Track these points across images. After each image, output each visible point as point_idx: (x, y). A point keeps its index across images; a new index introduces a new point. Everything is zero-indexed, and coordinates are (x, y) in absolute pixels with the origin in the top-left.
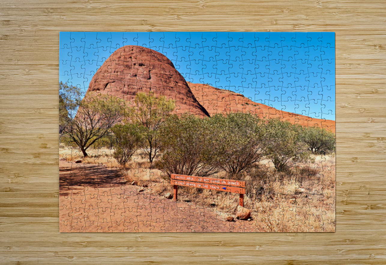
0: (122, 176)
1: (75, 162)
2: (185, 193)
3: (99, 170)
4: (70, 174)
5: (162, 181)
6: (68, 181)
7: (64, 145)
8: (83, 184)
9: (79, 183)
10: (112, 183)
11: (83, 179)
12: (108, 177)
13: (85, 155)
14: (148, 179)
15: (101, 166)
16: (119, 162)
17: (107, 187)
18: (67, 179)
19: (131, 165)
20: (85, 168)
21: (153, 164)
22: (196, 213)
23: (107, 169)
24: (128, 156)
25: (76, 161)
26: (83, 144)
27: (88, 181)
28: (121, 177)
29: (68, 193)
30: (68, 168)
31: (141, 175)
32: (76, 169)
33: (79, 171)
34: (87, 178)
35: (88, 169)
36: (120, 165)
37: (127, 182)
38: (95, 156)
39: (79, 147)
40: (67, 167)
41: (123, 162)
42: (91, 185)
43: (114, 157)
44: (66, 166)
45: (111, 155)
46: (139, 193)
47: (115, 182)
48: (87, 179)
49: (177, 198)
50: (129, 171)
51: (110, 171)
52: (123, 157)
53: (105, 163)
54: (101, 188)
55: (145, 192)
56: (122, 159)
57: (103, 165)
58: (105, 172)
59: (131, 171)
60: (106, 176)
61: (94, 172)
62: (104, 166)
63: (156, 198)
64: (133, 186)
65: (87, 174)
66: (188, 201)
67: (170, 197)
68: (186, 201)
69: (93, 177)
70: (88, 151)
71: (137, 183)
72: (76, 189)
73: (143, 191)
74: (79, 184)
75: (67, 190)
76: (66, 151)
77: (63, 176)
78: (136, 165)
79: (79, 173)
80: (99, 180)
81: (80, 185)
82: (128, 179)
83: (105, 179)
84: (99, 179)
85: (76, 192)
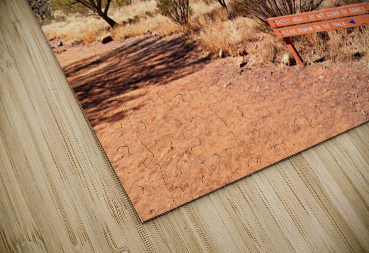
0: (196, 46)
1: (101, 43)
2: (308, 48)
3: (153, 46)
4: (105, 70)
5: (262, 36)
6: (107, 85)
7: (63, 15)
8: (140, 84)
9: (130, 83)
10: (189, 65)
11: (134, 72)
12: (173, 55)
13: (112, 23)
14: (239, 38)
15: (151, 37)
16: (175, 20)
17: (184, 76)
18: (106, 82)
19: (197, 20)
20: (125, 49)
21: (230, 9)
22: (345, 78)
23: (163, 39)
24: (183, 5)
25: (102, 39)
26: (96, 4)
27: (144, 73)
28: (195, 49)
29: (122, 112)
30: (94, 59)
31: (224, 34)
32: (110, 55)
33: (118, 59)
34: (140, 67)
35: (131, 49)
36: (180, 26)
37: (210, 54)
38: (130, 21)
39: (91, 11)
40: (91, 57)
41: (183, 19)
42: (154, 79)
43: (163, 14)
44: (89, 56)
45: (157, 12)
46: (242, 71)
47: (191, 61)
48: (141, 70)
49: (302, 61)
50: (202, 33)
51: (171, 42)
52: (176, 10)
53: (155, 29)
54: (176, 81)
55: (249, 65)
56: (177, 14)
57: (154, 34)
58: (164, 47)
59: (205, 32)
60: (169, 54)
61: (146, 53)
62: (156, 35)
63: (273, 71)
64: (225, 60)
65: (135, 60)
66: (321, 60)
67: (292, 62)
68: (318, 61)
69: (149, 64)
70: (112, 14)
71: (228, 52)
72: (132, 98)
73: (246, 63)
74: (132, 86)
75: (117, 106)
76: (72, 25)
77: (93, 78)
78: (206, 18)
79: (119, 63)
80: (162, 66)
81: (136, 88)
82: (208, 48)
83: (172, 61)
84: (162, 64)
85: (136, 105)
